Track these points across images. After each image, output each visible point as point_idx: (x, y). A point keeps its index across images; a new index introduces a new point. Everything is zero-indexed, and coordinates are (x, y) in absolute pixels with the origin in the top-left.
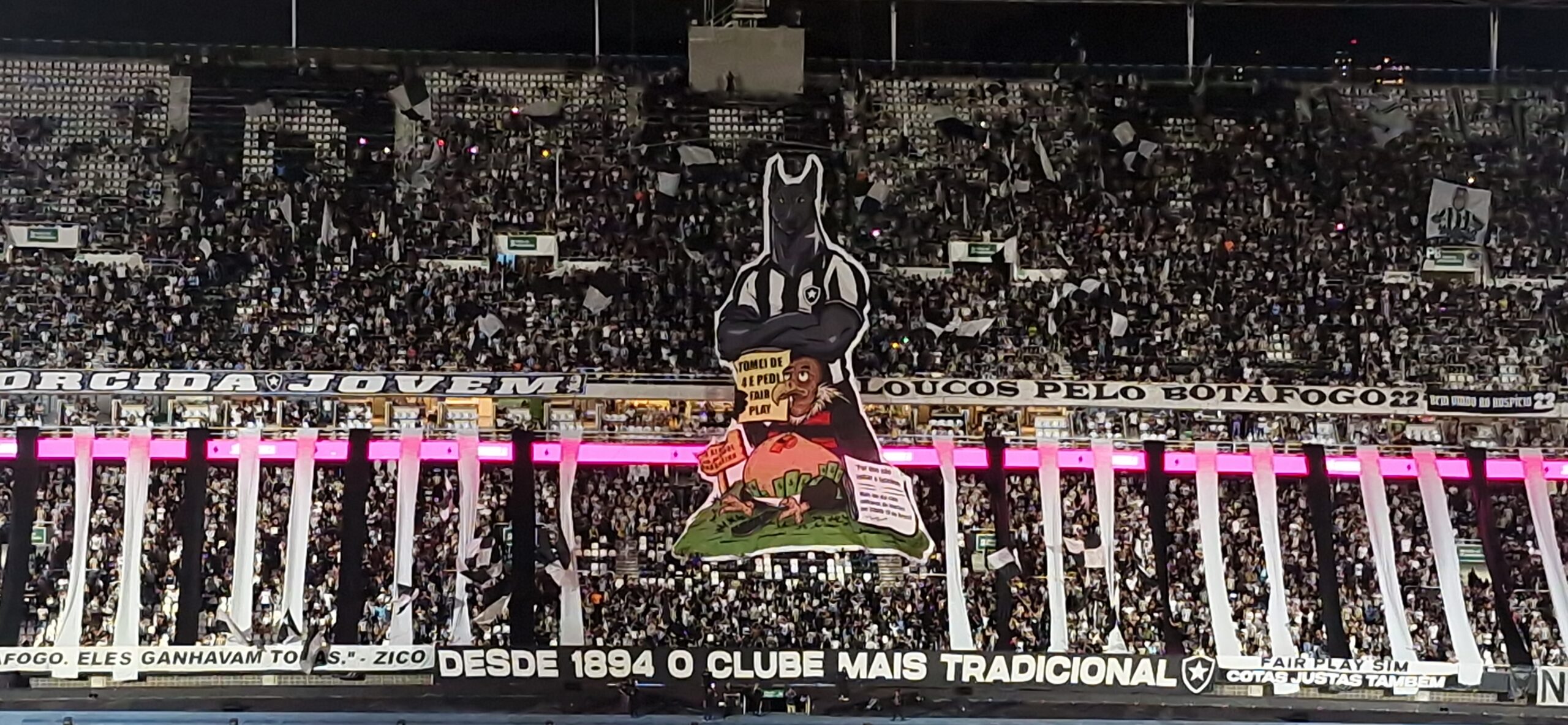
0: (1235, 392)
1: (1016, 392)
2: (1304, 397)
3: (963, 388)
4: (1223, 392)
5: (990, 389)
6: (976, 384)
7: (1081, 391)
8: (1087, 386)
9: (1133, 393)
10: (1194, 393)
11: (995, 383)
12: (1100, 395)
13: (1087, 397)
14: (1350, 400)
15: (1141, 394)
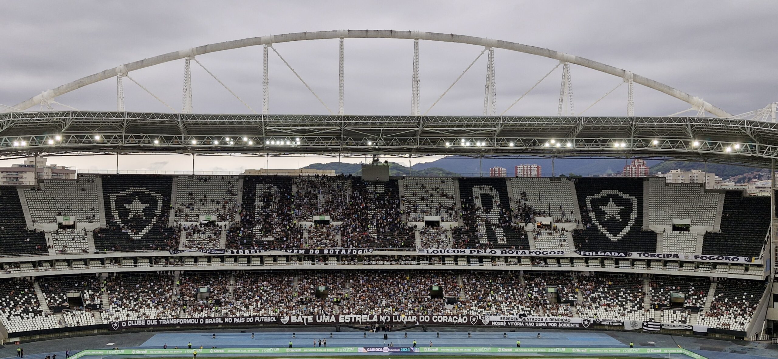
0: (519, 252)
1: (465, 252)
2: (536, 253)
3: (451, 251)
4: (516, 252)
5: (458, 252)
6: (455, 250)
10: (508, 252)
11: (459, 250)
12: (485, 252)
14: (547, 254)
15: (495, 252)
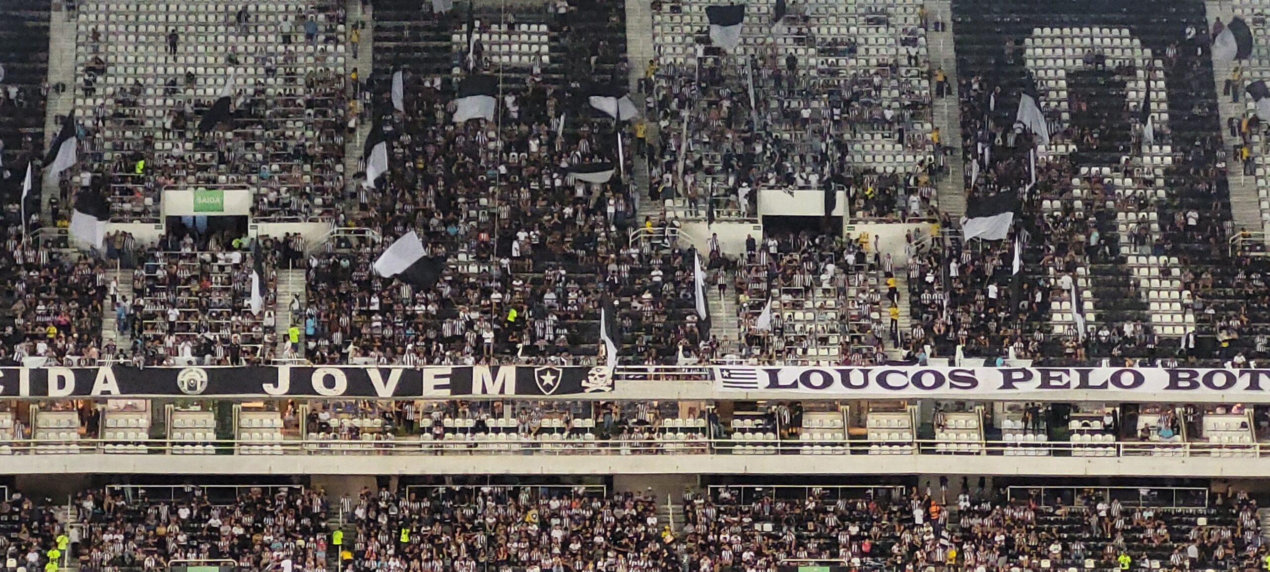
1: (974, 383)
4: (1247, 377)
5: (940, 380)
6: (920, 374)
7: (1059, 378)
8: (1067, 372)
9: (1127, 378)
11: (945, 371)
12: (1084, 384)
13: (1067, 386)
15: (1139, 380)
